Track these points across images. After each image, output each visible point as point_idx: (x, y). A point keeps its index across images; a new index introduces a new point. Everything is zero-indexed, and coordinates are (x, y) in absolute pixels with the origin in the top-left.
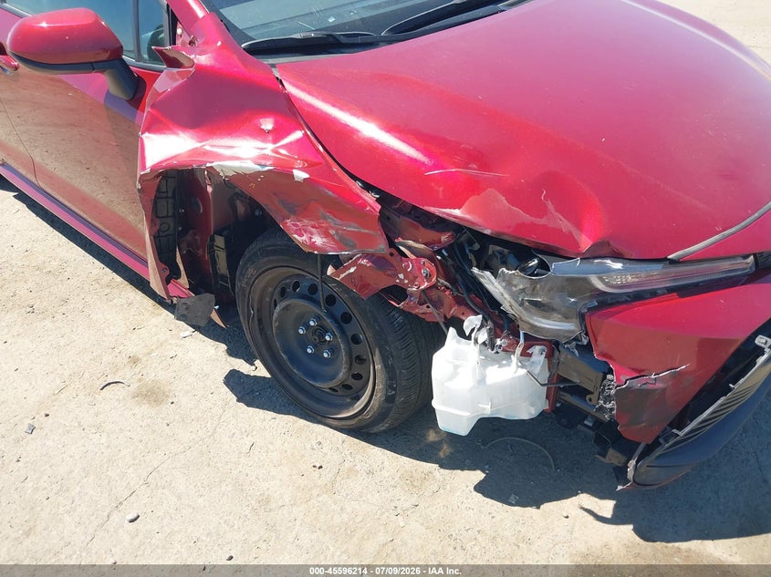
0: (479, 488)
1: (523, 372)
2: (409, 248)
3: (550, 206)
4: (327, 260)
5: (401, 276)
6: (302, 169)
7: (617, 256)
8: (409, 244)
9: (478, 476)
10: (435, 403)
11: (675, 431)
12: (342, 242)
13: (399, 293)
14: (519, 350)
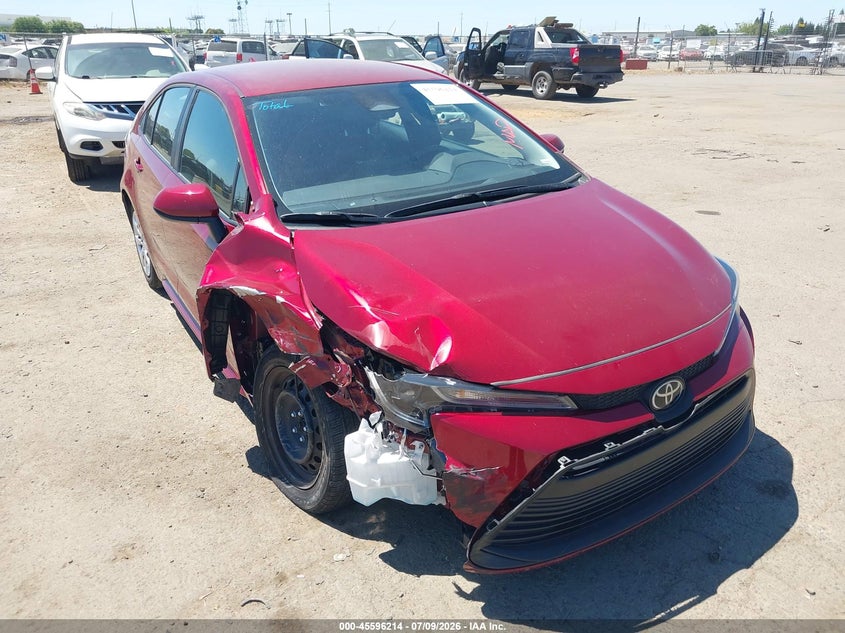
0: (385, 557)
1: (406, 459)
2: (342, 356)
3: (419, 338)
4: (289, 358)
5: (334, 376)
6: (281, 296)
7: (455, 377)
8: (341, 354)
9: (387, 547)
10: (348, 478)
11: (495, 520)
12: (299, 347)
13: (332, 387)
14: (403, 441)
